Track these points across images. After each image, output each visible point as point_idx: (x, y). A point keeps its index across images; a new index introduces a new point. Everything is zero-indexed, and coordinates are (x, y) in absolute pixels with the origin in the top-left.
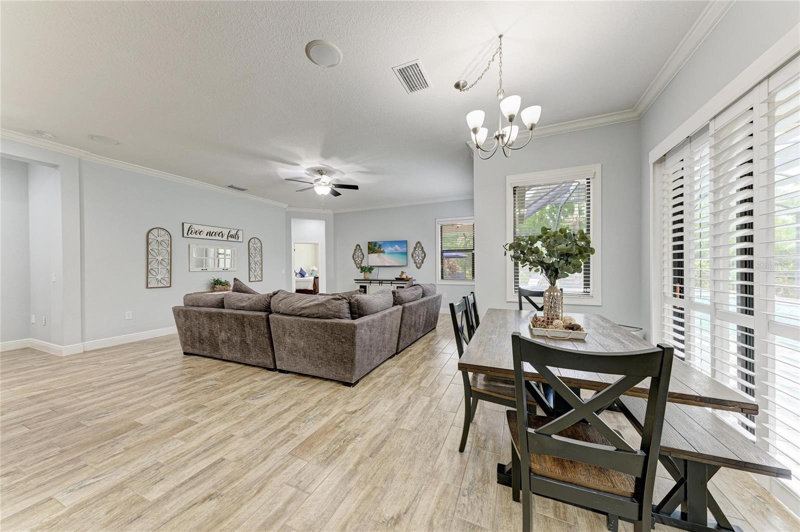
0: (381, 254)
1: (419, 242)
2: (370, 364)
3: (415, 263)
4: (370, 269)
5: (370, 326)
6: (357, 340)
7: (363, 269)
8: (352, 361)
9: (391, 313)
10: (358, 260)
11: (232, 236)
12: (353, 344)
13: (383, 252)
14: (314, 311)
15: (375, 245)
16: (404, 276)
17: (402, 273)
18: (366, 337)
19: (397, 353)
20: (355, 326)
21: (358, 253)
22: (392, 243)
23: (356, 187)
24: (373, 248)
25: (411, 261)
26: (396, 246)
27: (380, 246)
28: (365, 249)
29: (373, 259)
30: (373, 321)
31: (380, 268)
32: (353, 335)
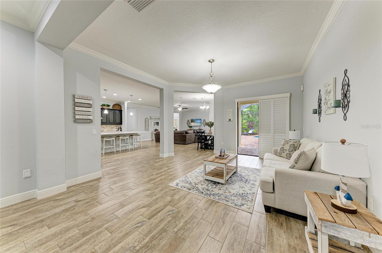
0: (195, 123)
1: (204, 120)
2: (189, 142)
3: (203, 125)
4: (191, 127)
5: (189, 136)
6: (186, 137)
7: (190, 127)
8: (186, 140)
9: (193, 134)
10: (188, 124)
11: (158, 119)
12: (186, 138)
13: (195, 122)
14: (180, 133)
15: (193, 120)
16: (200, 129)
17: (200, 128)
18: (188, 137)
19: (194, 143)
20: (186, 135)
21: (188, 122)
22: (197, 120)
23: (187, 108)
24: (192, 121)
25: (202, 124)
26: (199, 121)
27: (194, 120)
28: (190, 121)
29: (192, 124)
30: (189, 135)
31: (194, 127)
32: (186, 136)
